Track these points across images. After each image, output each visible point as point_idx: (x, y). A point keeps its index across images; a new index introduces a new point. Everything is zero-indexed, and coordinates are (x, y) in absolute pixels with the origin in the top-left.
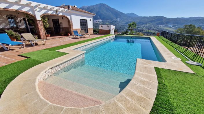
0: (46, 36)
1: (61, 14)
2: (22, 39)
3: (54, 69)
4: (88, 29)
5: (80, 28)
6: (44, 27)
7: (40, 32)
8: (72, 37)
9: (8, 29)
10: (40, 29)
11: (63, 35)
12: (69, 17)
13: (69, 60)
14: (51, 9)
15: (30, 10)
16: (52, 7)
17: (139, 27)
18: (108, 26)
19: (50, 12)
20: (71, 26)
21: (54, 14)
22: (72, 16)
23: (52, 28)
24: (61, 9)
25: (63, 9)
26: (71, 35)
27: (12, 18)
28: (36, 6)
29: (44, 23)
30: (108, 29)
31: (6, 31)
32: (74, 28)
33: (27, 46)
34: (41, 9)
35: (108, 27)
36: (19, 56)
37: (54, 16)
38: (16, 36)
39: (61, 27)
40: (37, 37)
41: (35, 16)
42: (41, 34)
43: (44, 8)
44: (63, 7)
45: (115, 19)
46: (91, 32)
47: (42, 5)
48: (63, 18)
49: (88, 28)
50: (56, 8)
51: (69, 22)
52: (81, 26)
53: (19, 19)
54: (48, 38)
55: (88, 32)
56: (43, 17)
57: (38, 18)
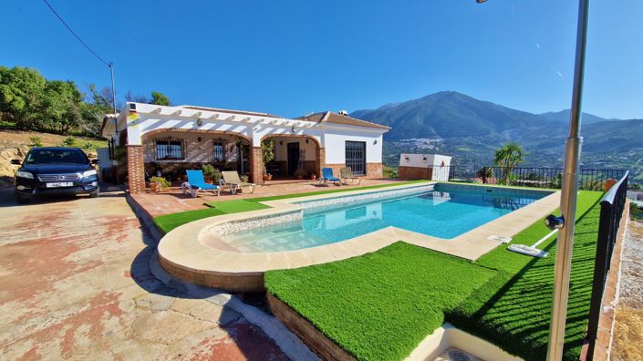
0: (264, 179)
1: (300, 133)
2: (221, 180)
3: (237, 226)
4: (367, 166)
5: (344, 162)
6: (265, 160)
7: (255, 168)
8: (318, 183)
9: (206, 164)
10: (255, 164)
11: (300, 177)
12: (318, 139)
13: (265, 217)
14: (282, 126)
15: (244, 131)
16: (284, 120)
17: (608, 161)
18: (426, 156)
19: (279, 131)
20: (321, 158)
21: (288, 133)
22: (326, 135)
23: (285, 162)
24: (303, 123)
25: (307, 122)
26: (318, 178)
27: (220, 144)
28: (257, 123)
29: (264, 151)
30: (425, 166)
31: (204, 166)
32: (327, 163)
33: (223, 193)
34: (264, 127)
35: (425, 159)
36: (204, 204)
37: (286, 137)
38: (214, 177)
39: (301, 159)
40: (246, 178)
41: (252, 140)
42: (255, 173)
43: (271, 124)
44: (309, 119)
45: (493, 134)
46: (376, 173)
47: (267, 120)
48: (307, 141)
49: (367, 161)
50: (292, 122)
51: (318, 149)
52: (346, 157)
53: (230, 145)
54: (267, 182)
55: (365, 173)
56: (266, 141)
57: (257, 143)
